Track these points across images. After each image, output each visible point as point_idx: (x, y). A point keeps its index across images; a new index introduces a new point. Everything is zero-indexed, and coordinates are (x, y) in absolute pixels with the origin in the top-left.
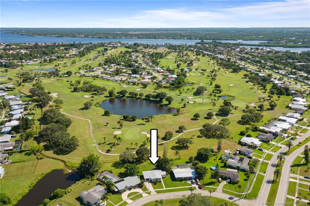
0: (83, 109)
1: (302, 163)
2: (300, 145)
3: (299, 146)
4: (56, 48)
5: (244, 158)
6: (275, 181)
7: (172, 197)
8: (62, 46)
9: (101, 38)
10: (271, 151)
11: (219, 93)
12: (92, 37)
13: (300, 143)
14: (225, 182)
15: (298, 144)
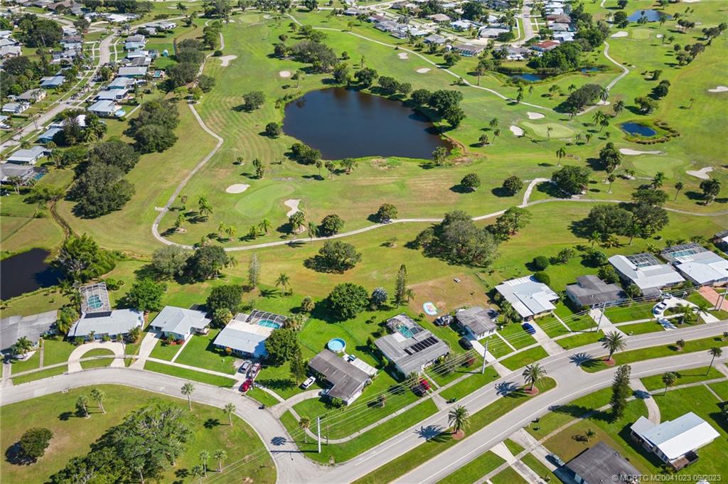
0: (239, 109)
1: (602, 409)
2: (680, 349)
3: (672, 351)
5: (437, 342)
6: (449, 434)
7: (162, 388)
10: (555, 341)
11: (644, 113)
13: (680, 343)
14: (315, 393)
15: (673, 342)
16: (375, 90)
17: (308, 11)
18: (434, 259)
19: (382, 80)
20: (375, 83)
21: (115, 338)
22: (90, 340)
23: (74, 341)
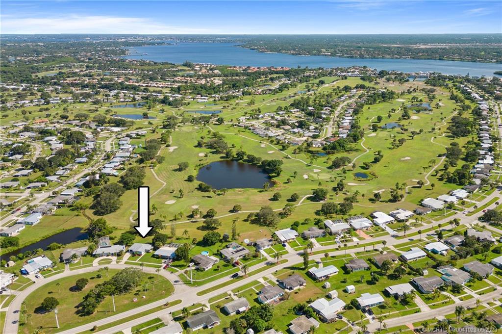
0: (176, 170)
2: (339, 249)
3: (336, 250)
4: (262, 77)
5: (245, 250)
6: (243, 276)
8: (275, 73)
9: (352, 57)
10: (293, 249)
11: (366, 169)
12: (340, 56)
13: (339, 247)
14: (194, 268)
16: (245, 161)
17: (219, 125)
18: (254, 225)
19: (248, 156)
20: (245, 158)
21: (113, 255)
22: (102, 256)
23: (95, 256)
